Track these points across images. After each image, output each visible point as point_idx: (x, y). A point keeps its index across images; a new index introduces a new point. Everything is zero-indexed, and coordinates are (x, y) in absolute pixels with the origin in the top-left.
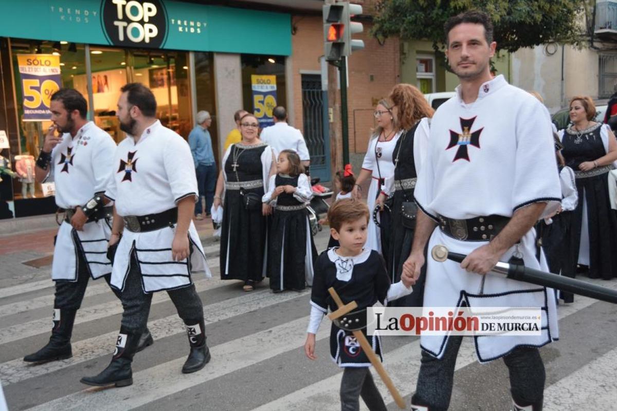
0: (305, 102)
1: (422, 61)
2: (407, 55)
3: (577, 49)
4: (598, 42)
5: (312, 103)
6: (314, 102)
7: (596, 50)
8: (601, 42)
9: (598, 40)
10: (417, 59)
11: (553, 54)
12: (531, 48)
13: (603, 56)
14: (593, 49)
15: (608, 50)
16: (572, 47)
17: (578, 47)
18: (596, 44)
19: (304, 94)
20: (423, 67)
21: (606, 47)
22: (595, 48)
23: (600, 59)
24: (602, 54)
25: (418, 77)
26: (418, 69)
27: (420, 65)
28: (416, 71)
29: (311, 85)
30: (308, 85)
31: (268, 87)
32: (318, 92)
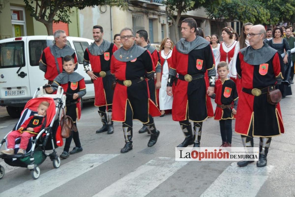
1: (15, 12)
2: (3, 6)
3: (122, 10)
4: (131, 6)
7: (131, 12)
8: (133, 7)
9: (131, 5)
10: (11, 10)
11: (104, 12)
12: (93, 7)
13: (135, 16)
14: (128, 11)
15: (137, 12)
16: (119, 8)
17: (122, 8)
18: (131, 8)
20: (16, 16)
21: (136, 10)
22: (130, 10)
23: (133, 18)
24: (134, 14)
25: (13, 23)
26: (12, 17)
27: (14, 15)
28: (11, 19)
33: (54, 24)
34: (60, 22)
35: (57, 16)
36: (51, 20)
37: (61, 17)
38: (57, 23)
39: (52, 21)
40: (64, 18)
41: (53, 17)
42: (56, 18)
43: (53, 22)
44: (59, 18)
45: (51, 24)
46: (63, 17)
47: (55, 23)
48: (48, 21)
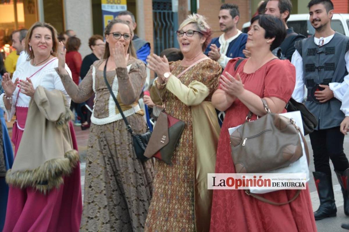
0: (156, 23)
5: (162, 24)
6: (164, 23)
19: (155, 14)
29: (162, 6)
30: (159, 6)
31: (119, 7)
32: (168, 13)
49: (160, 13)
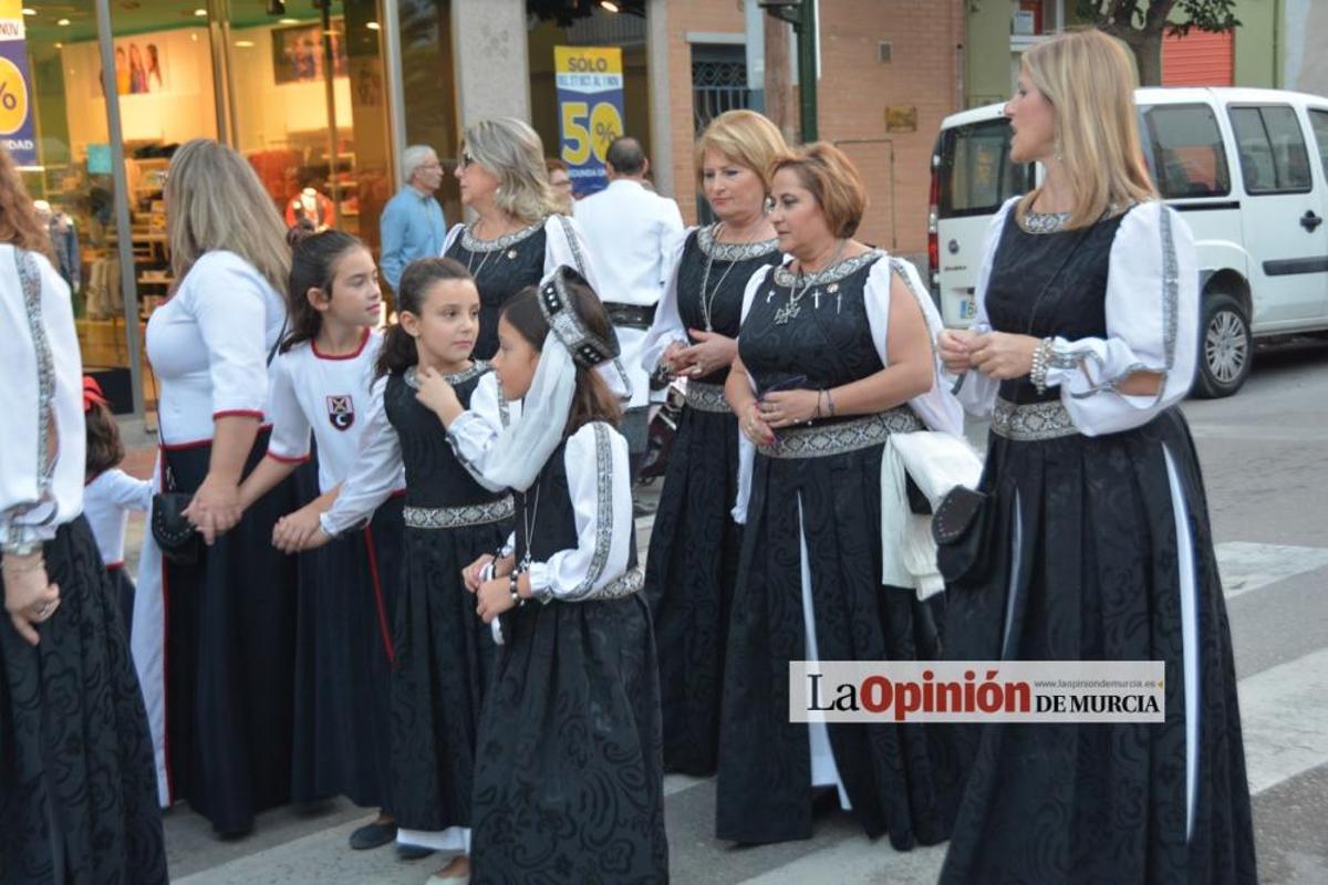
0: (701, 121)
1: (1027, 3)
19: (698, 98)
20: (1028, 21)
25: (1014, 49)
26: (1016, 26)
27: (1021, 15)
28: (1009, 31)
29: (717, 74)
30: (709, 74)
31: (601, 81)
32: (736, 94)
33: (1168, 42)
34: (1193, 31)
35: (1184, 8)
36: (1157, 23)
37: (1199, 9)
38: (1180, 37)
39: (1161, 30)
40: (1208, 14)
41: (1166, 13)
42: (1178, 15)
43: (1166, 32)
44: (1191, 14)
45: (1155, 40)
46: (1207, 7)
47: (1174, 38)
48: (1145, 29)
49: (713, 94)
